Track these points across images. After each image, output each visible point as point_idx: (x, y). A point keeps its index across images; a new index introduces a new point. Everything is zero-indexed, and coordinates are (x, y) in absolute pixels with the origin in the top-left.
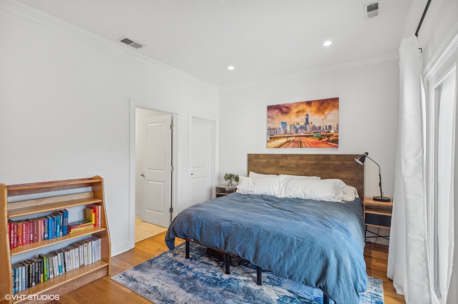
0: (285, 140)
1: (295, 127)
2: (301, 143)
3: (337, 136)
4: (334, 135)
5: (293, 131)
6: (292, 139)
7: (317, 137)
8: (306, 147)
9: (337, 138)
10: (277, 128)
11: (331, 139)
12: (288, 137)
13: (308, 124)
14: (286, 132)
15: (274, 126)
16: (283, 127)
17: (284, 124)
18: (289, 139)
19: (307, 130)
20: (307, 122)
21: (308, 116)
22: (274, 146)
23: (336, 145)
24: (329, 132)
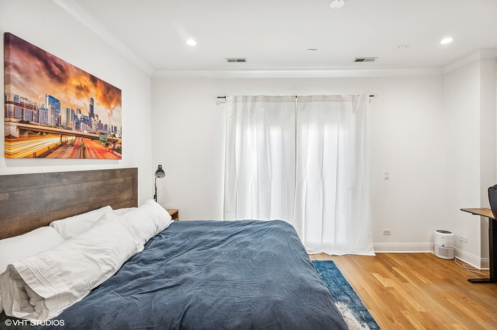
0: (55, 140)
1: (76, 117)
2: (84, 149)
3: (121, 144)
4: (119, 142)
5: (72, 124)
6: (70, 138)
7: (104, 142)
8: (91, 158)
9: (121, 145)
10: (39, 106)
11: (116, 146)
12: (63, 134)
13: (94, 117)
14: (58, 124)
15: (32, 101)
16: (53, 109)
17: (54, 101)
18: (64, 139)
19: (91, 127)
20: (92, 114)
21: (93, 101)
22: (30, 152)
23: (119, 154)
24: (114, 136)
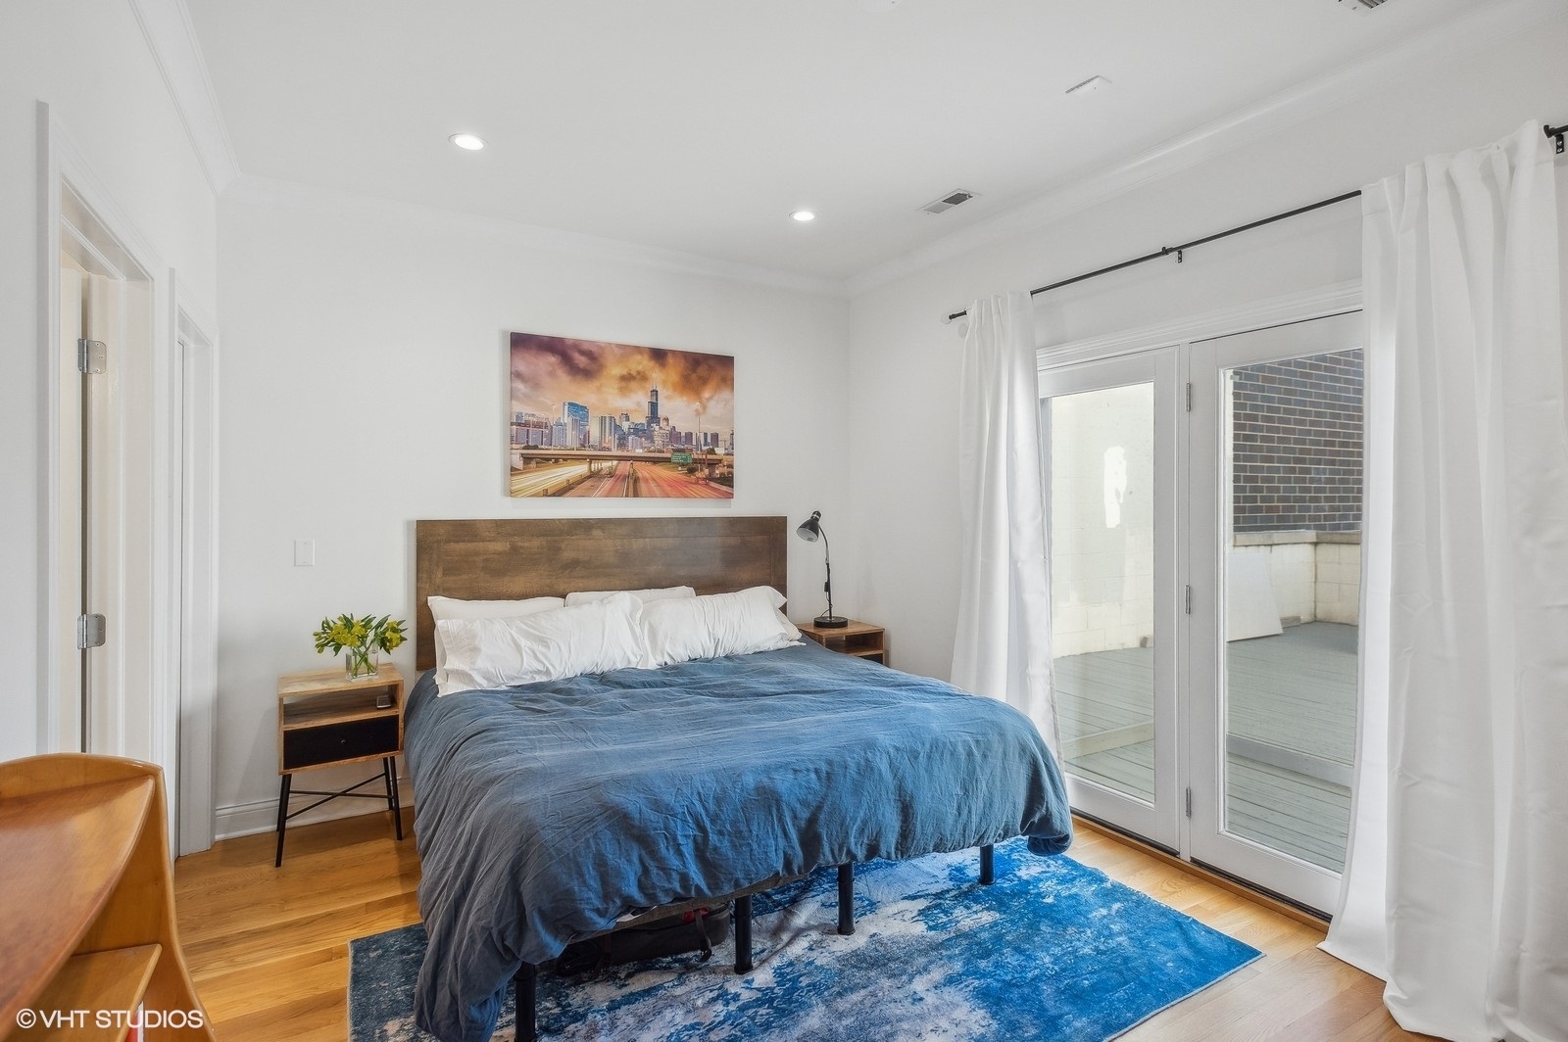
0: (582, 469)
1: (618, 427)
2: (636, 480)
3: (731, 466)
4: (726, 463)
5: (611, 441)
6: (606, 465)
7: (683, 465)
8: (652, 495)
9: (730, 470)
10: (552, 423)
11: (717, 472)
12: (592, 459)
13: (658, 423)
14: (584, 442)
15: (541, 415)
16: (575, 421)
17: (578, 411)
18: (595, 466)
19: (653, 441)
20: (654, 417)
21: (657, 395)
22: (540, 488)
23: (724, 488)
24: (712, 451)
